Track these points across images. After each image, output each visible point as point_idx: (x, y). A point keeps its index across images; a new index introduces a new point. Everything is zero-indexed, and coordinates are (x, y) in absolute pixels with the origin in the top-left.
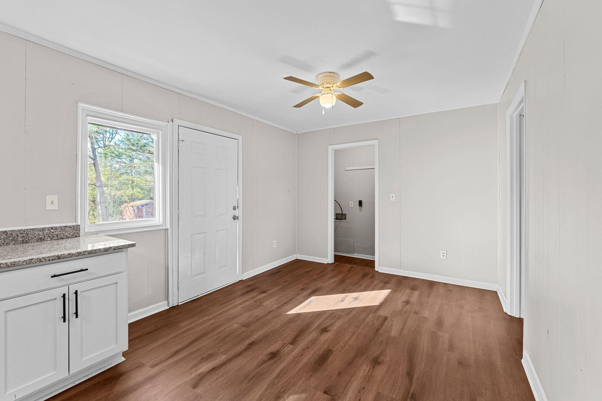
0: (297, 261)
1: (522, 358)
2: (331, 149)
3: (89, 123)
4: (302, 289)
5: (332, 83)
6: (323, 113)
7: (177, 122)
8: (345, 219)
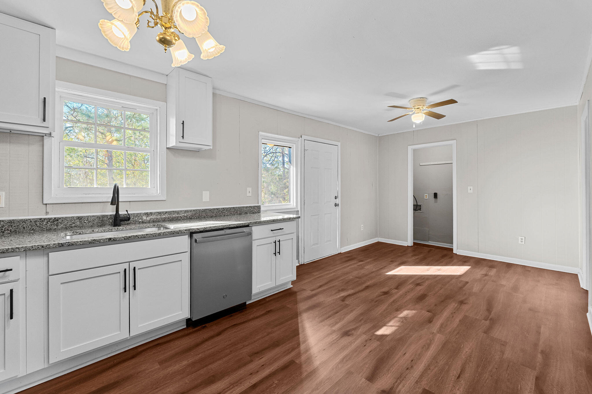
0: (378, 243)
1: (587, 312)
2: (410, 148)
3: (262, 143)
4: (391, 261)
5: (422, 105)
6: (414, 126)
7: (304, 137)
8: (420, 209)
